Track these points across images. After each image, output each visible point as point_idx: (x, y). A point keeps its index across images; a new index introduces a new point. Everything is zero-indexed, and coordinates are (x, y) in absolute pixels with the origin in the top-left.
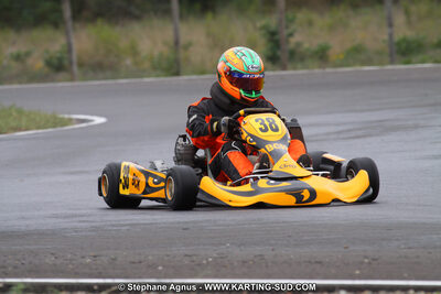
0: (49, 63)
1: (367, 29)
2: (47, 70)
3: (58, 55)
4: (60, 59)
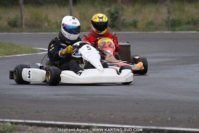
0: (10, 24)
1: (150, 13)
2: (8, 26)
3: (14, 20)
4: (15, 22)
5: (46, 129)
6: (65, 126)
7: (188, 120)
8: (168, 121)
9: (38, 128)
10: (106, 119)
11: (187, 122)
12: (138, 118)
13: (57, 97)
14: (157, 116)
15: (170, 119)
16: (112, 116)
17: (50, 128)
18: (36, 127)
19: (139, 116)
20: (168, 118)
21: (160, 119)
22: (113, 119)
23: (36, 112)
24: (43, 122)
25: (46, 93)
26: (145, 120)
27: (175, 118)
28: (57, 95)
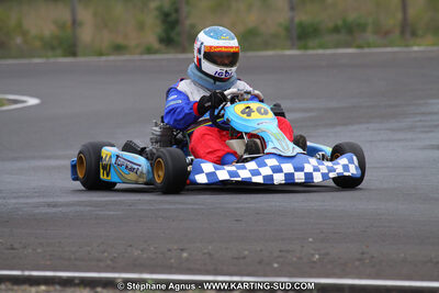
5: (33, 289)
6: (77, 281)
7: (359, 260)
8: (314, 262)
9: (16, 287)
10: (173, 261)
11: (357, 263)
12: (244, 258)
13: (54, 210)
14: (288, 251)
15: (317, 256)
16: (185, 255)
17: (43, 288)
18: (9, 285)
19: (246, 253)
20: (313, 255)
21: (295, 259)
22: (187, 259)
23: (8, 249)
24: (27, 273)
25: (29, 201)
26: (260, 263)
27: (327, 254)
28: (54, 206)
